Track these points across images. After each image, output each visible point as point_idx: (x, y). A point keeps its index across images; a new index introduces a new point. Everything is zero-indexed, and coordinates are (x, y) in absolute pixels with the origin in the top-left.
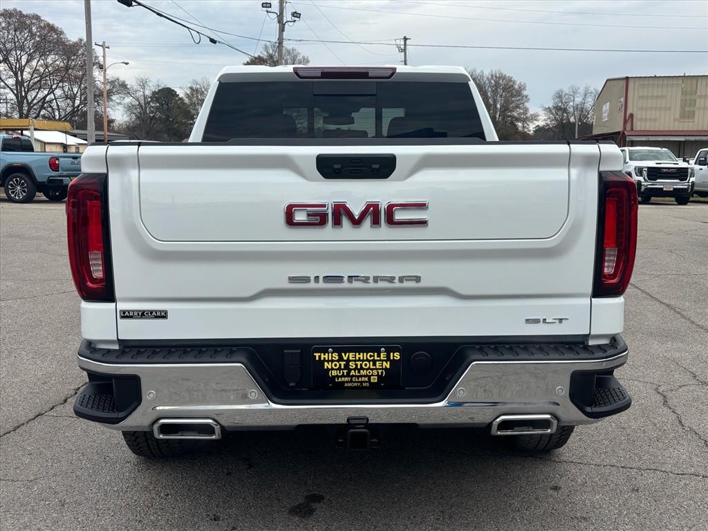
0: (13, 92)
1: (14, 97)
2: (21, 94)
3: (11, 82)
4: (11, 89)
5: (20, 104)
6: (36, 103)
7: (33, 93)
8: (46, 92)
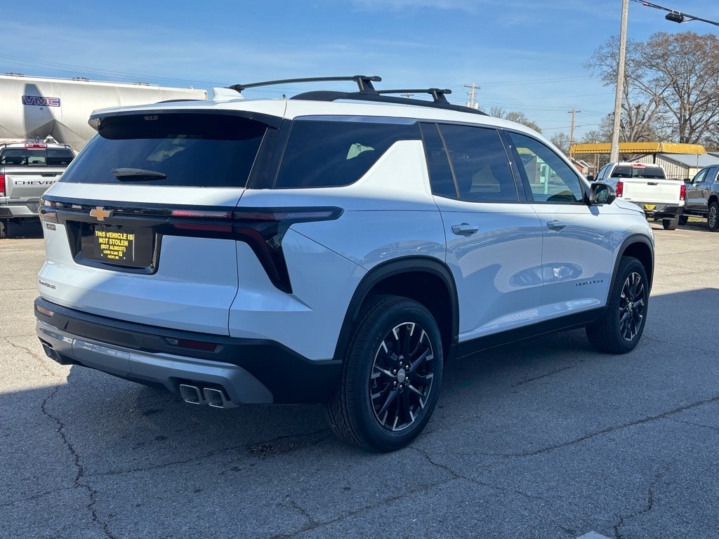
0: (676, 116)
1: (678, 121)
2: (685, 116)
3: (676, 105)
4: (675, 113)
5: (682, 128)
6: (699, 127)
7: (698, 116)
8: (710, 114)
